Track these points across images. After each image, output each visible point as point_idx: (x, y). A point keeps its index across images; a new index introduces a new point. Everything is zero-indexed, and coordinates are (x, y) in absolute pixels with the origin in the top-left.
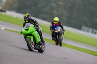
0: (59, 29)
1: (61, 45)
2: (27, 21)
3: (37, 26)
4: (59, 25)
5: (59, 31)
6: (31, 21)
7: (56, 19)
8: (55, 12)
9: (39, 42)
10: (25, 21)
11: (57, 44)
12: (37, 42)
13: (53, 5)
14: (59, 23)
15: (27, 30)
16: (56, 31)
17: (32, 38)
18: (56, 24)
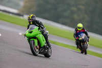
0: (83, 36)
1: (86, 54)
2: (31, 23)
3: (42, 28)
4: (83, 31)
5: (83, 38)
6: (35, 23)
7: (80, 25)
8: (75, 16)
9: (44, 46)
10: (30, 22)
11: (82, 53)
12: (42, 46)
13: (74, 9)
14: (83, 29)
15: (31, 32)
16: (80, 39)
17: (36, 41)
18: (79, 31)
